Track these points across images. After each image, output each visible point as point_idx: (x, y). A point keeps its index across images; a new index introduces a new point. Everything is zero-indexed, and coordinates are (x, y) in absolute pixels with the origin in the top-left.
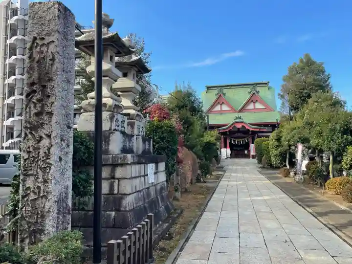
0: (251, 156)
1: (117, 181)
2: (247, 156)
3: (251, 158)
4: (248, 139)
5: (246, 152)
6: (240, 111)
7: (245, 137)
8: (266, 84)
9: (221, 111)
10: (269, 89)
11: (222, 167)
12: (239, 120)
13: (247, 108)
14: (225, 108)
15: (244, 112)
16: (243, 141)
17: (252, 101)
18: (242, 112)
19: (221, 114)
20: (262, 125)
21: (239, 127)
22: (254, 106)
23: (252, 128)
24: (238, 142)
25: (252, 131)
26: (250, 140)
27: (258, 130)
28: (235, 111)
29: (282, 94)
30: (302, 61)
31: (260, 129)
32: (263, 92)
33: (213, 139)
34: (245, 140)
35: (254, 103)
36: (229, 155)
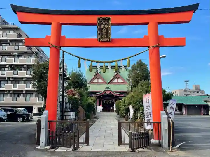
1: (65, 116)
2: (112, 111)
3: (114, 112)
4: (113, 101)
5: (112, 108)
6: (109, 83)
7: (111, 99)
8: (125, 67)
9: (98, 82)
10: (127, 70)
11: (97, 117)
12: (108, 89)
13: (113, 82)
14: (100, 81)
15: (112, 84)
16: (110, 102)
17: (116, 78)
18: (110, 84)
19: (98, 84)
20: (122, 92)
21: (108, 93)
22: (118, 81)
23: (115, 94)
24: (107, 102)
25: (115, 96)
27: (119, 95)
28: (106, 83)
29: (128, 78)
30: (137, 63)
33: (92, 102)
34: (111, 101)
35: (118, 79)
36: (101, 110)
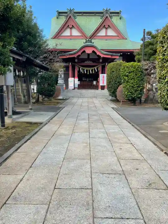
0: (100, 87)
2: (96, 87)
3: (100, 89)
4: (97, 69)
5: (95, 83)
7: (95, 66)
8: (118, 13)
9: (71, 36)
10: (120, 19)
13: (98, 35)
14: (75, 33)
15: (95, 39)
16: (92, 71)
17: (104, 27)
20: (114, 52)
21: (89, 52)
22: (106, 33)
23: (103, 55)
24: (87, 71)
25: (103, 58)
26: (100, 69)
27: (110, 57)
31: (112, 55)
32: (115, 20)
34: (95, 69)
35: (106, 28)
36: (77, 86)
